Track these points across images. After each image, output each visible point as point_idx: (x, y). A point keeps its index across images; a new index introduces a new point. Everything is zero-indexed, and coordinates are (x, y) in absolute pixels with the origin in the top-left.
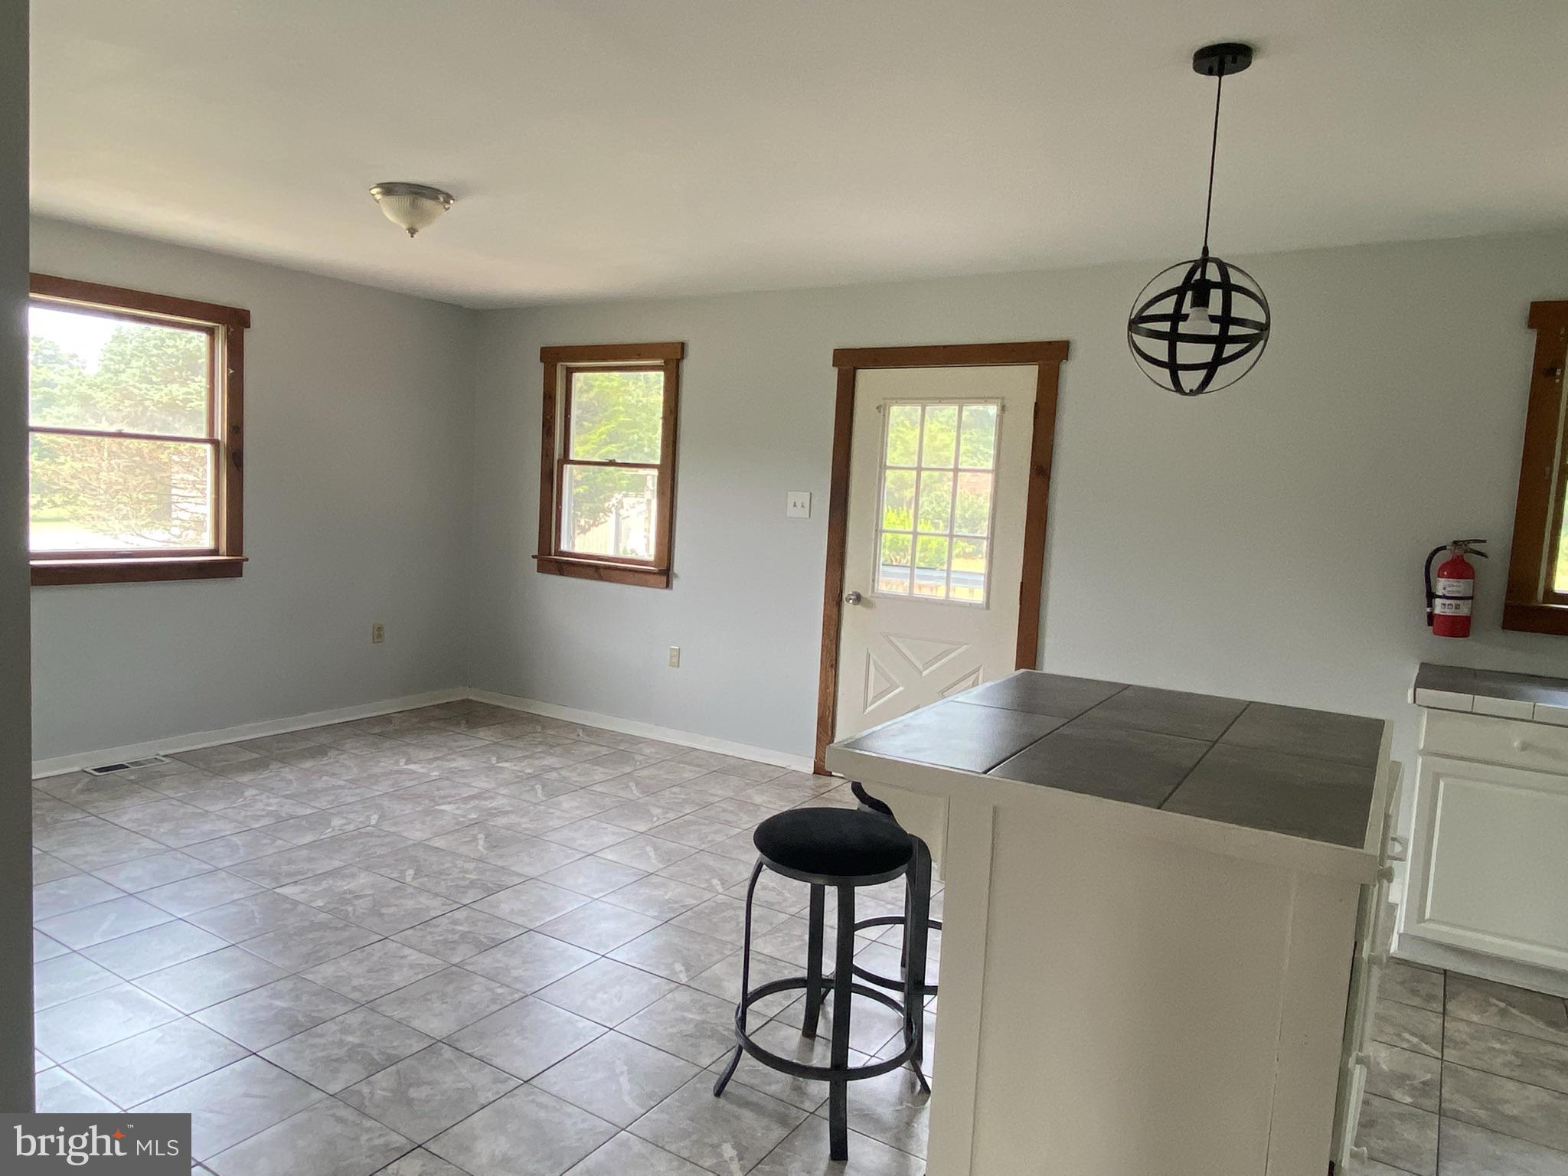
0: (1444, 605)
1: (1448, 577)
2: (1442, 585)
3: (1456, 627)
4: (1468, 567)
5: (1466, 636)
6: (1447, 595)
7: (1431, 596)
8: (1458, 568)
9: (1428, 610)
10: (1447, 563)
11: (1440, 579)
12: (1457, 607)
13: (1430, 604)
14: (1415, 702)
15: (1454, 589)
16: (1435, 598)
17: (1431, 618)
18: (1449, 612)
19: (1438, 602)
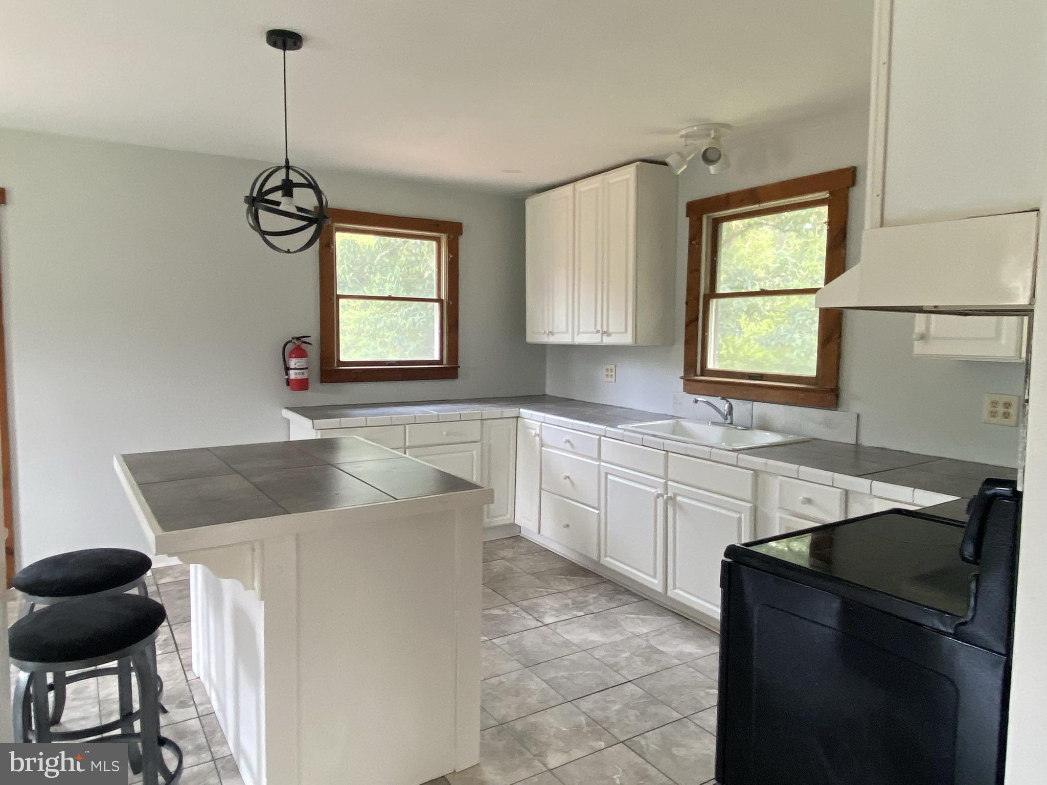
0: (296, 373)
1: (295, 357)
2: (293, 363)
3: (302, 385)
4: (304, 351)
5: (306, 390)
6: (297, 367)
7: (287, 369)
8: (299, 353)
9: (286, 377)
10: (294, 350)
11: (291, 359)
12: (303, 374)
13: (287, 374)
14: (313, 428)
15: (301, 364)
16: (289, 370)
17: (288, 382)
18: (299, 377)
19: (291, 372)
